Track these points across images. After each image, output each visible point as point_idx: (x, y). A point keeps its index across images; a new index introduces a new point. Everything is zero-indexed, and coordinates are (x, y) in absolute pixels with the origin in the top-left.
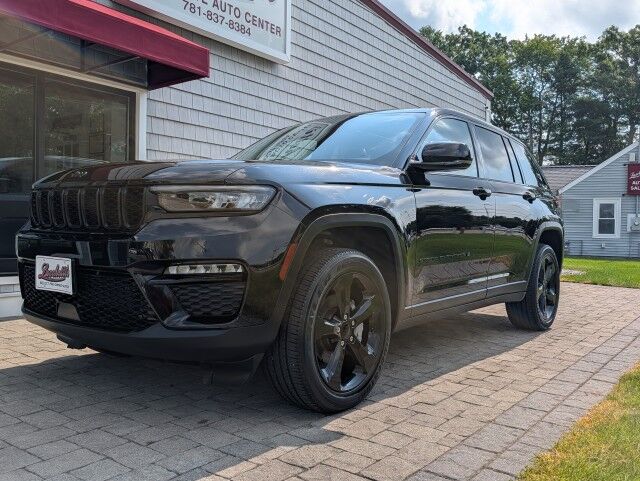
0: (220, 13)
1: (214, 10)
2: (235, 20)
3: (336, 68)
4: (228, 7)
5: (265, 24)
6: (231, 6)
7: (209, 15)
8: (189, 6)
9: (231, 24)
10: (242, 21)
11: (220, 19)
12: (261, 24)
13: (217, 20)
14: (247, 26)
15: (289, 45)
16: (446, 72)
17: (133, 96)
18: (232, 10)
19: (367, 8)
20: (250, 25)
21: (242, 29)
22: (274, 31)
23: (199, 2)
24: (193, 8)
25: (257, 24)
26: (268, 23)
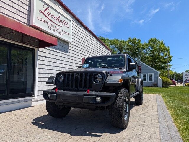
0: (56, 30)
1: (55, 29)
2: (60, 32)
6: (59, 28)
7: (54, 30)
9: (59, 33)
10: (61, 32)
11: (57, 31)
13: (56, 31)
15: (72, 39)
17: (35, 50)
20: (63, 33)
21: (61, 34)
22: (69, 35)
23: (52, 27)
24: (50, 28)
25: (65, 33)
26: (67, 33)
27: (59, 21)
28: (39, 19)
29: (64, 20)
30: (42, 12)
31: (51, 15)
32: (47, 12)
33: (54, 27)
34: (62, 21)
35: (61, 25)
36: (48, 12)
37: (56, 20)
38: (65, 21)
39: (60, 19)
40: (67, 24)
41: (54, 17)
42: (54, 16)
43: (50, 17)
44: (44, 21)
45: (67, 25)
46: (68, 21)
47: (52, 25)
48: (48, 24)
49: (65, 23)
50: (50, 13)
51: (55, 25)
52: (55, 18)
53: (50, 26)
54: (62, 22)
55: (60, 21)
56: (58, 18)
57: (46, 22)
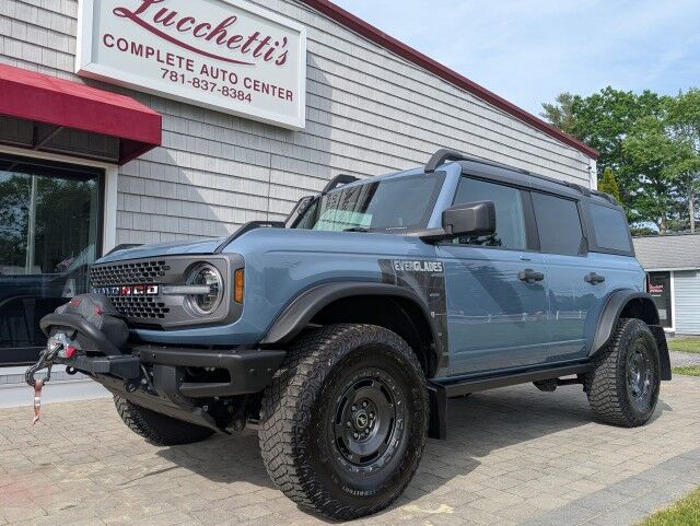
0: (209, 79)
1: (203, 77)
2: (230, 86)
3: (369, 131)
4: (221, 74)
5: (271, 89)
6: (224, 72)
7: (196, 82)
8: (169, 74)
9: (225, 91)
10: (240, 87)
11: (210, 86)
12: (266, 88)
13: (207, 87)
14: (246, 92)
16: (531, 131)
17: (102, 172)
18: (227, 75)
19: (415, 66)
20: (251, 91)
21: (239, 96)
22: (285, 96)
23: (183, 70)
24: (174, 77)
25: (260, 88)
26: (274, 87)
27: (227, 38)
28: (112, 45)
29: (257, 34)
30: (127, 13)
31: (176, 19)
32: (154, 9)
33: (197, 67)
34: (246, 40)
35: (236, 55)
36: (164, 10)
38: (261, 38)
39: (231, 32)
40: (272, 50)
41: (193, 27)
42: (197, 23)
43: (171, 31)
44: (137, 50)
45: (276, 55)
46: (278, 35)
47: (184, 62)
48: (163, 57)
49: (265, 42)
50: (174, 14)
51: (199, 61)
52: (204, 30)
53: (176, 68)
54: (242, 43)
55: (232, 40)
56: (221, 26)
57: (150, 52)
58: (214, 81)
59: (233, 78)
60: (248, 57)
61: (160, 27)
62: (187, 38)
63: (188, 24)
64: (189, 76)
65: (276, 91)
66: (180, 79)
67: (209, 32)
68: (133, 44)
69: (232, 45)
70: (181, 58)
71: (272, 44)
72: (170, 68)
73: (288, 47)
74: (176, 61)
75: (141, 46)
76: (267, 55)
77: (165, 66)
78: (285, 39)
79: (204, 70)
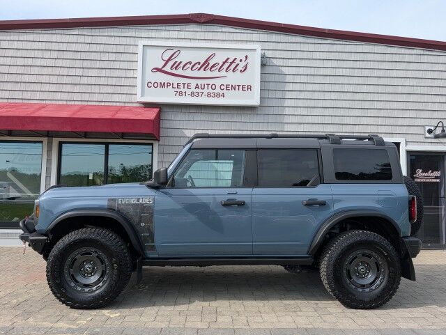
0: (200, 90)
1: (196, 90)
2: (212, 91)
4: (206, 86)
5: (237, 87)
6: (208, 85)
7: (192, 94)
8: (178, 93)
9: (209, 95)
10: (218, 90)
11: (200, 94)
12: (233, 88)
13: (198, 95)
14: (221, 92)
18: (210, 86)
20: (225, 91)
21: (218, 95)
22: (246, 89)
23: (186, 89)
24: (181, 94)
25: (230, 88)
26: (239, 86)
27: (210, 66)
28: (151, 87)
29: (228, 59)
30: (158, 70)
31: (182, 65)
32: (171, 63)
33: (193, 86)
34: (221, 64)
35: (216, 73)
36: (176, 62)
37: (199, 70)
38: (231, 60)
39: (212, 62)
40: (238, 65)
41: (191, 66)
43: (179, 72)
44: (162, 85)
45: (240, 68)
46: (241, 55)
47: (186, 85)
48: (175, 86)
49: (231, 63)
50: (181, 63)
51: (193, 83)
52: (197, 66)
53: (182, 90)
54: (219, 67)
55: (213, 66)
56: (206, 61)
57: (169, 84)
58: (202, 91)
59: (214, 86)
60: (223, 73)
61: (174, 71)
62: (188, 73)
63: (188, 65)
64: (189, 92)
65: (241, 87)
66: (184, 94)
67: (199, 66)
68: (161, 83)
69: (213, 69)
70: (184, 84)
71: (237, 62)
72: (179, 90)
73: (248, 60)
74: (182, 85)
75: (164, 83)
76: (234, 69)
77: (176, 90)
78: (246, 57)
79: (197, 87)
